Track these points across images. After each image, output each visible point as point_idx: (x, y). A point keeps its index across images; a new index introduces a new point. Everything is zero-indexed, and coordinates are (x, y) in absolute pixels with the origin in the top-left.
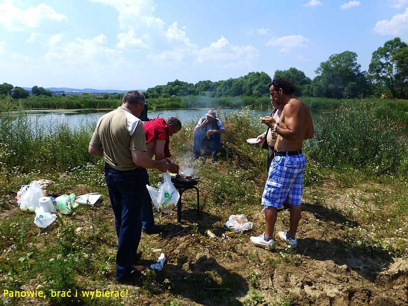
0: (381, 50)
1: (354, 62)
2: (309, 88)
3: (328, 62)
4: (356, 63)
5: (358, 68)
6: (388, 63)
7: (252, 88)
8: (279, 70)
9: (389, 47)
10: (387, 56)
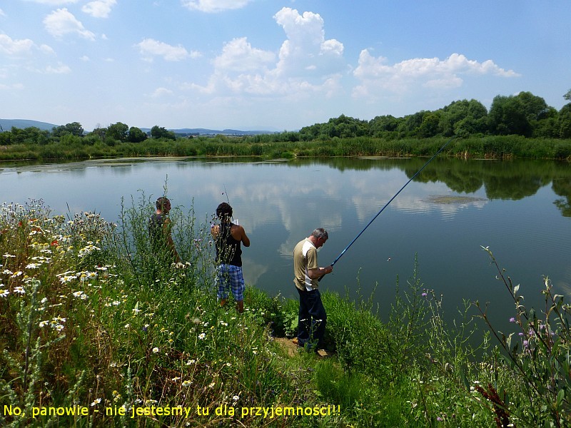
2: (552, 124)
7: (455, 125)
8: (501, 96)
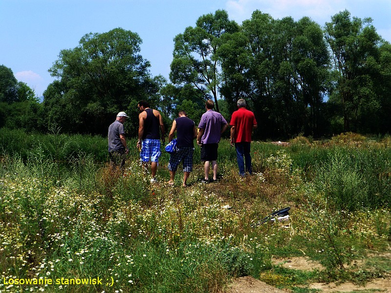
0: (192, 34)
1: (136, 54)
3: (78, 50)
4: (140, 57)
5: (143, 68)
6: (207, 63)
9: (205, 28)
10: (204, 48)
